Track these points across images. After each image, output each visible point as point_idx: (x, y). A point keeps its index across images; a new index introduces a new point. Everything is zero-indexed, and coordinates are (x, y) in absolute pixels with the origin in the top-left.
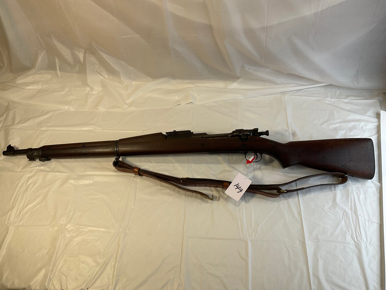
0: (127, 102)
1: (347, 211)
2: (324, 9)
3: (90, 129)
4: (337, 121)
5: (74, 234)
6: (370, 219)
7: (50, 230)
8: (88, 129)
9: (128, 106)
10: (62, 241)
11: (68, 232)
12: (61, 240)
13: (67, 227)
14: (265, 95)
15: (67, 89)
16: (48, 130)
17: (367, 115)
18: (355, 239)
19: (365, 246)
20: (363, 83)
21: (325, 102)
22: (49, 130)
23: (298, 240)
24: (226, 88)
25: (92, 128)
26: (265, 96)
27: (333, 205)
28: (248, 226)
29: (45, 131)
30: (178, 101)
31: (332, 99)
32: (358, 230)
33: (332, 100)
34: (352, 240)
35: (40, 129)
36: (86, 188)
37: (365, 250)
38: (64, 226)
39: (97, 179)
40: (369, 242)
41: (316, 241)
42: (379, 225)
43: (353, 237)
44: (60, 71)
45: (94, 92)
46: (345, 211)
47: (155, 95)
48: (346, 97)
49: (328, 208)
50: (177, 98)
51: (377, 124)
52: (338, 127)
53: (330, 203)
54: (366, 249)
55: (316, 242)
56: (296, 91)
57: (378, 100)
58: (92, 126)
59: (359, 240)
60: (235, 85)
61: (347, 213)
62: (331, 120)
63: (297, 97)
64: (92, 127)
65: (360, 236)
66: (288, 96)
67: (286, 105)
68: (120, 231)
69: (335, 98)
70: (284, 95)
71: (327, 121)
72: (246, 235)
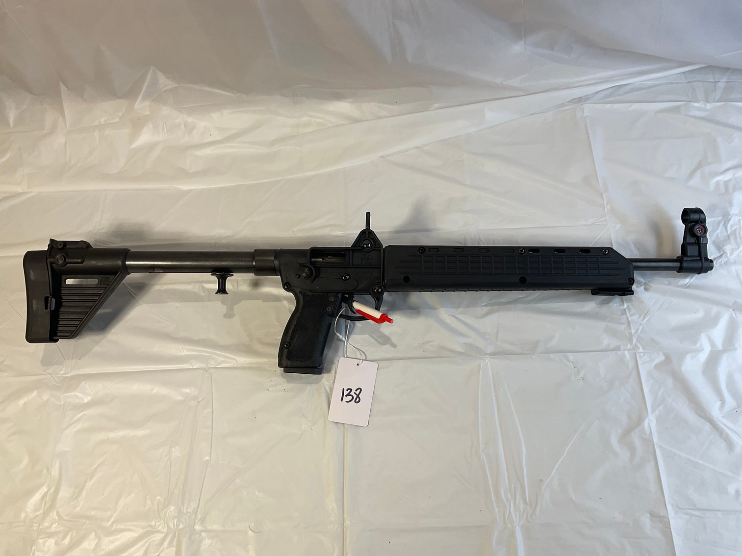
4: (729, 164)
21: (691, 115)
23: (649, 515)
28: (512, 485)
31: (708, 105)
38: (35, 523)
41: (697, 513)
52: (729, 181)
55: (697, 516)
62: (710, 163)
63: (616, 106)
66: (592, 105)
67: (588, 134)
68: (178, 525)
69: (715, 101)
70: (582, 105)
71: (699, 166)
72: (510, 512)
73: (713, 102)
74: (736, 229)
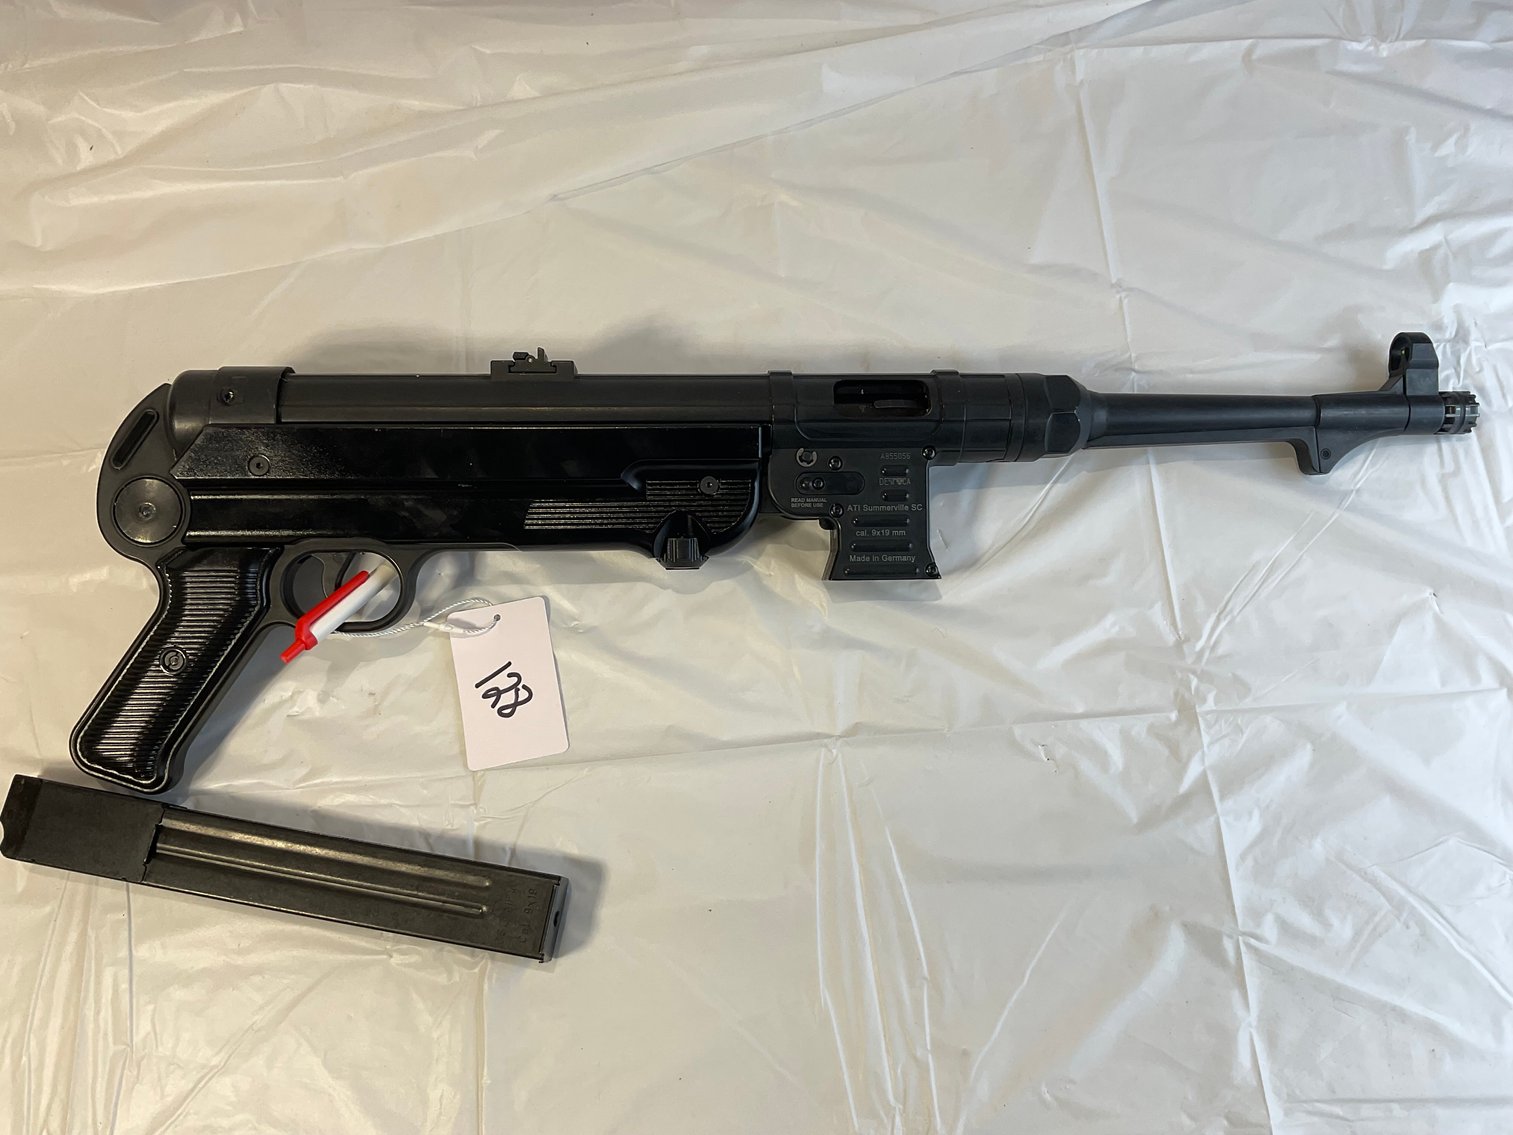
4: (1430, 210)
21: (1342, 70)
23: (1225, 1123)
31: (1383, 46)
33: (1385, 50)
41: (1337, 1110)
48: (1469, 22)
52: (1435, 248)
55: (1338, 1117)
63: (1156, 51)
69: (1401, 36)
70: (1071, 52)
73: (1396, 40)
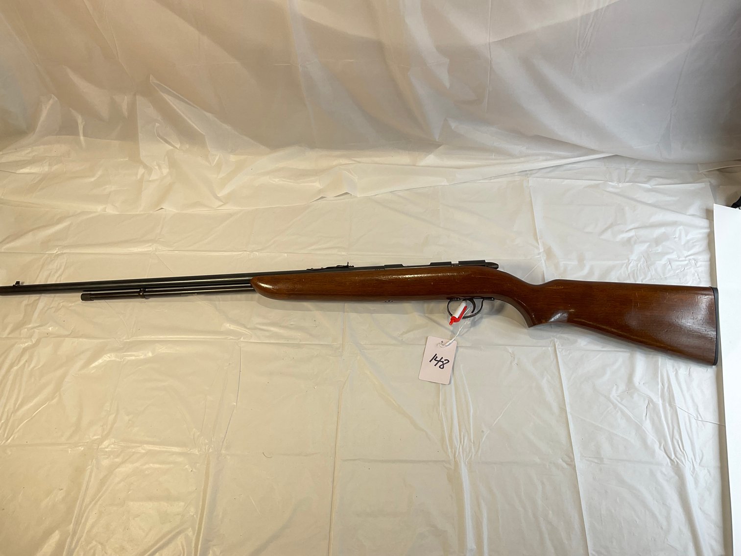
0: (218, 195)
1: (654, 400)
2: (602, 9)
3: (146, 250)
4: (631, 226)
5: (117, 460)
6: (699, 414)
7: (69, 452)
8: (143, 250)
9: (222, 203)
10: (93, 474)
11: (107, 456)
12: (91, 473)
13: (103, 446)
14: (491, 178)
15: (99, 173)
16: (62, 254)
17: (688, 214)
18: (671, 455)
19: (692, 469)
20: (680, 152)
21: (608, 190)
22: (65, 253)
23: (561, 460)
24: (415, 165)
25: (151, 249)
26: (491, 180)
27: (627, 389)
28: (462, 434)
29: (58, 255)
30: (320, 191)
32: (677, 437)
33: (621, 185)
34: (666, 456)
35: (47, 253)
36: (140, 367)
37: (692, 476)
38: (96, 444)
39: (162, 350)
40: (699, 461)
41: (596, 461)
42: (717, 426)
43: (667, 452)
44: (84, 135)
45: (154, 177)
46: (650, 401)
47: (275, 179)
48: (646, 180)
49: (618, 396)
50: (317, 185)
51: (707, 230)
52: (632, 237)
53: (622, 387)
54: (693, 473)
55: (596, 463)
56: (552, 169)
57: (709, 184)
58: (150, 244)
59: (679, 456)
60: (430, 159)
61: (655, 406)
62: (619, 224)
63: (553, 180)
64: (150, 246)
65: (682, 450)
66: (535, 179)
67: (531, 198)
68: (208, 450)
69: (626, 182)
70: (528, 178)
71: (610, 226)
72: (459, 452)
73: (624, 182)
74: (634, 270)
